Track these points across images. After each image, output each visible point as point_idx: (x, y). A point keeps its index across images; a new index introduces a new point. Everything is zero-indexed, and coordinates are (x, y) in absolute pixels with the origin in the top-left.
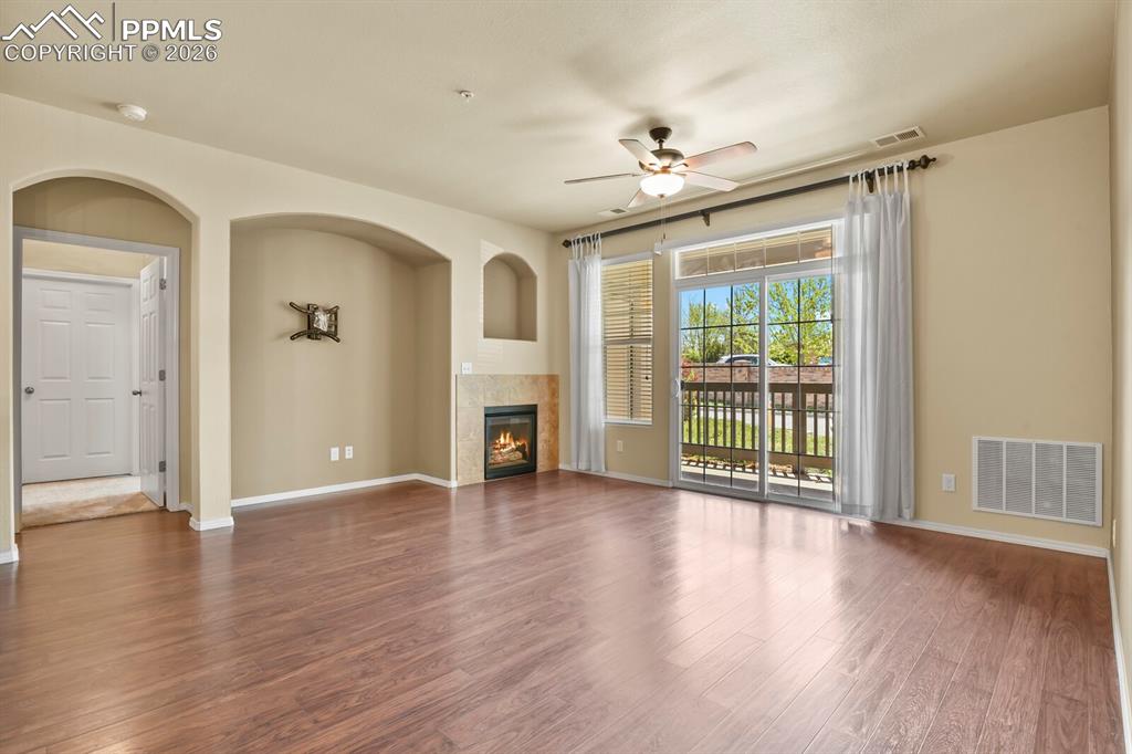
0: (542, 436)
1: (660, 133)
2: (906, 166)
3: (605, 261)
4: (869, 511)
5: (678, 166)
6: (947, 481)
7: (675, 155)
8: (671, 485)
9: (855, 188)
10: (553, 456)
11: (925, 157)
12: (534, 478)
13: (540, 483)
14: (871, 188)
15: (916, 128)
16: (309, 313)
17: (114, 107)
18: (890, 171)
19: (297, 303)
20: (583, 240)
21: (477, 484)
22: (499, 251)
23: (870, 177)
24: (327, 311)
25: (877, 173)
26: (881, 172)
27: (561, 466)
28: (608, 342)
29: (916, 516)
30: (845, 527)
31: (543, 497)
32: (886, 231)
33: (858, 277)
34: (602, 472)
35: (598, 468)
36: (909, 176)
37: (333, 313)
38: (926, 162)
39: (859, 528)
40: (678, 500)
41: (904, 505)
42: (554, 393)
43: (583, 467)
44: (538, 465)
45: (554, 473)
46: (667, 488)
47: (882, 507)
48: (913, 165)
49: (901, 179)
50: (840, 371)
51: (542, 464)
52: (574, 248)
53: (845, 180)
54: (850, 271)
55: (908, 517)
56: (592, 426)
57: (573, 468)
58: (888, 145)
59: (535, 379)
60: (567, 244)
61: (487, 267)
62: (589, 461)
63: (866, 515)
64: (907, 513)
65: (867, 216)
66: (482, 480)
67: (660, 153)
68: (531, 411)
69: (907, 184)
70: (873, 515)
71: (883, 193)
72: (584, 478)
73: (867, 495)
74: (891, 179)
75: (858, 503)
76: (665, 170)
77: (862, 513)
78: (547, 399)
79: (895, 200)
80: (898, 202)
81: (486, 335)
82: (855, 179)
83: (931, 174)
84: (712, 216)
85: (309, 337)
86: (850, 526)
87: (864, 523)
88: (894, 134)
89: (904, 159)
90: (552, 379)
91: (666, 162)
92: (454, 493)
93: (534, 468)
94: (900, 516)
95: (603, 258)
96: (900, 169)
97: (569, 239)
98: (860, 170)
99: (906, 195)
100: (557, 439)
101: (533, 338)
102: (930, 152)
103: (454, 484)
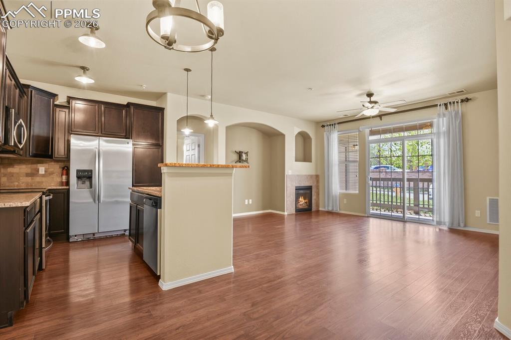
0: (314, 198)
1: (370, 95)
2: (460, 101)
3: (339, 133)
4: (447, 224)
5: (376, 106)
6: (478, 213)
7: (376, 102)
8: (366, 216)
9: (440, 108)
10: (318, 206)
11: (467, 98)
12: (311, 212)
13: (313, 214)
14: (446, 108)
15: (463, 90)
16: (240, 154)
17: (203, 96)
18: (454, 103)
19: (237, 151)
20: (330, 125)
21: (293, 214)
22: (300, 130)
23: (446, 105)
24: (245, 153)
25: (448, 104)
26: (450, 103)
27: (320, 209)
28: (340, 162)
29: (465, 226)
30: (437, 230)
31: (314, 220)
32: (452, 124)
33: (442, 141)
34: (339, 211)
35: (337, 209)
36: (461, 105)
37: (247, 153)
38: (467, 100)
39: (443, 230)
40: (369, 221)
41: (461, 222)
42: (318, 182)
43: (330, 209)
44: (313, 208)
45: (318, 211)
46: (365, 217)
47: (452, 223)
48: (462, 101)
49: (458, 105)
50: (435, 174)
51: (314, 208)
52: (326, 128)
53: (436, 105)
54: (439, 138)
55: (462, 226)
56: (334, 194)
57: (326, 209)
58: (452, 95)
59: (311, 176)
60: (323, 126)
61: (296, 136)
62: (333, 207)
63: (446, 225)
64: (462, 225)
65: (445, 119)
66: (294, 213)
67: (371, 102)
68: (309, 188)
69: (460, 107)
70: (449, 225)
71: (451, 110)
72: (330, 213)
73: (446, 218)
74: (454, 105)
75: (443, 221)
76: (372, 108)
77: (445, 224)
78: (315, 184)
79: (456, 114)
80: (457, 114)
81: (296, 161)
82: (440, 105)
83: (470, 104)
84: (383, 117)
85: (240, 162)
86: (440, 229)
87: (445, 228)
88: (455, 92)
89: (459, 99)
90: (317, 176)
91: (373, 105)
92: (286, 216)
93: (311, 209)
94: (459, 226)
95: (338, 132)
96: (457, 102)
97: (324, 125)
98: (442, 102)
99: (460, 112)
100: (319, 199)
101: (310, 161)
102: (469, 96)
103: (286, 213)
